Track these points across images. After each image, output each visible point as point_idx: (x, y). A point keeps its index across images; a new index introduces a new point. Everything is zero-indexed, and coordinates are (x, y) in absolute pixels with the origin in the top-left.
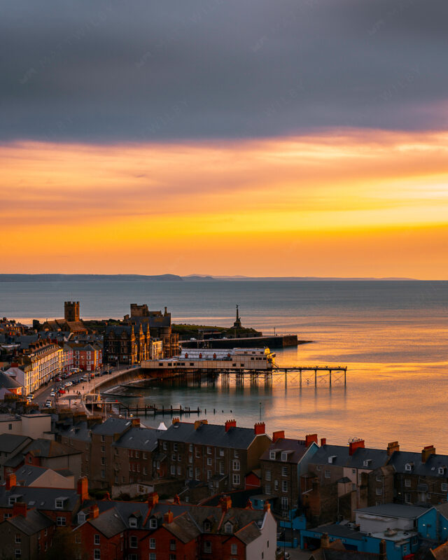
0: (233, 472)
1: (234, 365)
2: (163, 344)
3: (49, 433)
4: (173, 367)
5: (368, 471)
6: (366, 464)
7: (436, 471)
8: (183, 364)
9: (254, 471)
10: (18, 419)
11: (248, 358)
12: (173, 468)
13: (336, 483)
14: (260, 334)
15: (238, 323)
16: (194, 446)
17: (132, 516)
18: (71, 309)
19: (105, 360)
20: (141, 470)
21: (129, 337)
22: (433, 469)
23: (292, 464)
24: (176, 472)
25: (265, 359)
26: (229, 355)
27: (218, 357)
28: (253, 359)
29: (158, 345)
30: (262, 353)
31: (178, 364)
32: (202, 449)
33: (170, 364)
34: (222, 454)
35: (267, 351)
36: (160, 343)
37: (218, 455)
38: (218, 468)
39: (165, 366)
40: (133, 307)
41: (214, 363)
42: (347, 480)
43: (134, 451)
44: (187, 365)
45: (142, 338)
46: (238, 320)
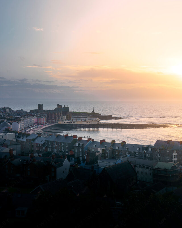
0: (66, 150)
1: (87, 123)
2: (67, 117)
3: (15, 139)
4: (68, 123)
5: (104, 149)
6: (104, 147)
7: (125, 148)
8: (71, 122)
9: (72, 150)
10: (5, 135)
11: (91, 121)
12: (49, 149)
13: (95, 153)
14: (100, 115)
15: (93, 111)
16: (55, 142)
17: (25, 160)
18: (40, 106)
19: (48, 121)
20: (40, 150)
21: (55, 114)
22: (124, 148)
23: (83, 147)
24: (50, 150)
25: (96, 121)
26: (86, 120)
27: (82, 120)
28: (93, 121)
29: (65, 117)
30: (96, 119)
31: (70, 122)
32: (57, 143)
33: (67, 123)
34: (63, 144)
35: (98, 118)
36: (66, 116)
37: (62, 145)
38: (62, 149)
39: (66, 123)
40: (58, 105)
41: (81, 122)
42: (99, 152)
43: (38, 144)
44: (73, 123)
45: (59, 115)
46: (93, 110)
